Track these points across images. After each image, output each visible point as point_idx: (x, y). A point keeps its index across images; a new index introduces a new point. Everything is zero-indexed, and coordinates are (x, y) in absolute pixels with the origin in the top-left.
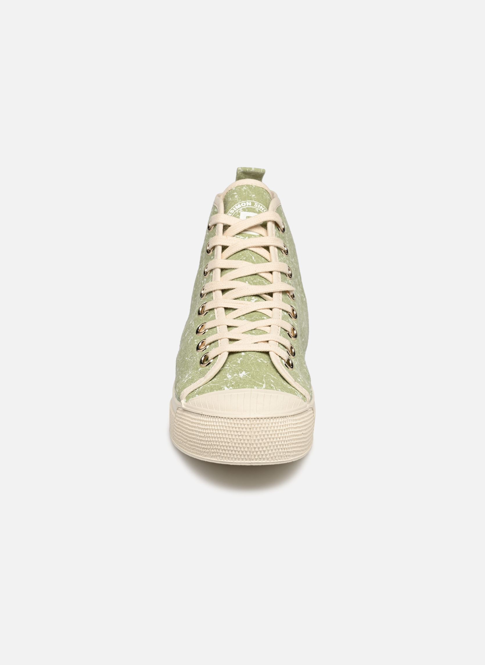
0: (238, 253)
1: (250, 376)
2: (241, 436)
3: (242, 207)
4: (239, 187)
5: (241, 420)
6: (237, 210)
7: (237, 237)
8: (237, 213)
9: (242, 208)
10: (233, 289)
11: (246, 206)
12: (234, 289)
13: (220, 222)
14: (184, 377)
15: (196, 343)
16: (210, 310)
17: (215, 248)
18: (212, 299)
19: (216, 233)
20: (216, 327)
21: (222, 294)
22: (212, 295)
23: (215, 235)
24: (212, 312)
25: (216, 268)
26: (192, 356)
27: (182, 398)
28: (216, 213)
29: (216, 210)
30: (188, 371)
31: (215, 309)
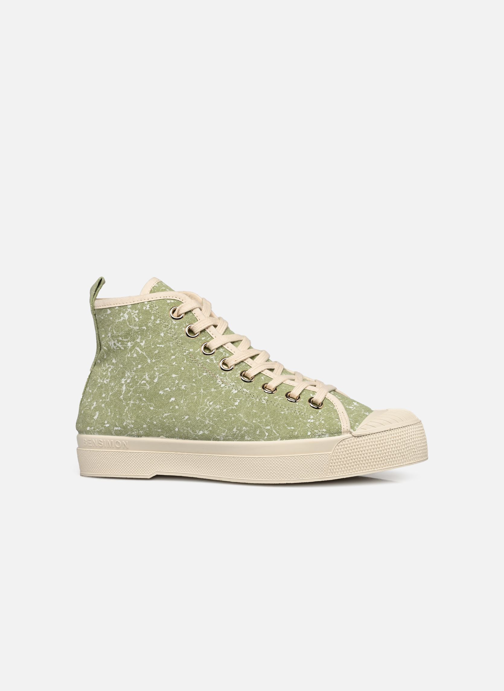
13: (195, 307)
14: (305, 424)
15: (280, 399)
16: (257, 374)
17: (207, 328)
18: (249, 367)
19: (196, 317)
20: (282, 383)
21: (253, 360)
22: (244, 364)
23: (196, 320)
24: (261, 375)
25: (224, 343)
26: (291, 408)
27: (348, 430)
28: (180, 302)
29: (172, 301)
30: (301, 419)
31: (262, 372)
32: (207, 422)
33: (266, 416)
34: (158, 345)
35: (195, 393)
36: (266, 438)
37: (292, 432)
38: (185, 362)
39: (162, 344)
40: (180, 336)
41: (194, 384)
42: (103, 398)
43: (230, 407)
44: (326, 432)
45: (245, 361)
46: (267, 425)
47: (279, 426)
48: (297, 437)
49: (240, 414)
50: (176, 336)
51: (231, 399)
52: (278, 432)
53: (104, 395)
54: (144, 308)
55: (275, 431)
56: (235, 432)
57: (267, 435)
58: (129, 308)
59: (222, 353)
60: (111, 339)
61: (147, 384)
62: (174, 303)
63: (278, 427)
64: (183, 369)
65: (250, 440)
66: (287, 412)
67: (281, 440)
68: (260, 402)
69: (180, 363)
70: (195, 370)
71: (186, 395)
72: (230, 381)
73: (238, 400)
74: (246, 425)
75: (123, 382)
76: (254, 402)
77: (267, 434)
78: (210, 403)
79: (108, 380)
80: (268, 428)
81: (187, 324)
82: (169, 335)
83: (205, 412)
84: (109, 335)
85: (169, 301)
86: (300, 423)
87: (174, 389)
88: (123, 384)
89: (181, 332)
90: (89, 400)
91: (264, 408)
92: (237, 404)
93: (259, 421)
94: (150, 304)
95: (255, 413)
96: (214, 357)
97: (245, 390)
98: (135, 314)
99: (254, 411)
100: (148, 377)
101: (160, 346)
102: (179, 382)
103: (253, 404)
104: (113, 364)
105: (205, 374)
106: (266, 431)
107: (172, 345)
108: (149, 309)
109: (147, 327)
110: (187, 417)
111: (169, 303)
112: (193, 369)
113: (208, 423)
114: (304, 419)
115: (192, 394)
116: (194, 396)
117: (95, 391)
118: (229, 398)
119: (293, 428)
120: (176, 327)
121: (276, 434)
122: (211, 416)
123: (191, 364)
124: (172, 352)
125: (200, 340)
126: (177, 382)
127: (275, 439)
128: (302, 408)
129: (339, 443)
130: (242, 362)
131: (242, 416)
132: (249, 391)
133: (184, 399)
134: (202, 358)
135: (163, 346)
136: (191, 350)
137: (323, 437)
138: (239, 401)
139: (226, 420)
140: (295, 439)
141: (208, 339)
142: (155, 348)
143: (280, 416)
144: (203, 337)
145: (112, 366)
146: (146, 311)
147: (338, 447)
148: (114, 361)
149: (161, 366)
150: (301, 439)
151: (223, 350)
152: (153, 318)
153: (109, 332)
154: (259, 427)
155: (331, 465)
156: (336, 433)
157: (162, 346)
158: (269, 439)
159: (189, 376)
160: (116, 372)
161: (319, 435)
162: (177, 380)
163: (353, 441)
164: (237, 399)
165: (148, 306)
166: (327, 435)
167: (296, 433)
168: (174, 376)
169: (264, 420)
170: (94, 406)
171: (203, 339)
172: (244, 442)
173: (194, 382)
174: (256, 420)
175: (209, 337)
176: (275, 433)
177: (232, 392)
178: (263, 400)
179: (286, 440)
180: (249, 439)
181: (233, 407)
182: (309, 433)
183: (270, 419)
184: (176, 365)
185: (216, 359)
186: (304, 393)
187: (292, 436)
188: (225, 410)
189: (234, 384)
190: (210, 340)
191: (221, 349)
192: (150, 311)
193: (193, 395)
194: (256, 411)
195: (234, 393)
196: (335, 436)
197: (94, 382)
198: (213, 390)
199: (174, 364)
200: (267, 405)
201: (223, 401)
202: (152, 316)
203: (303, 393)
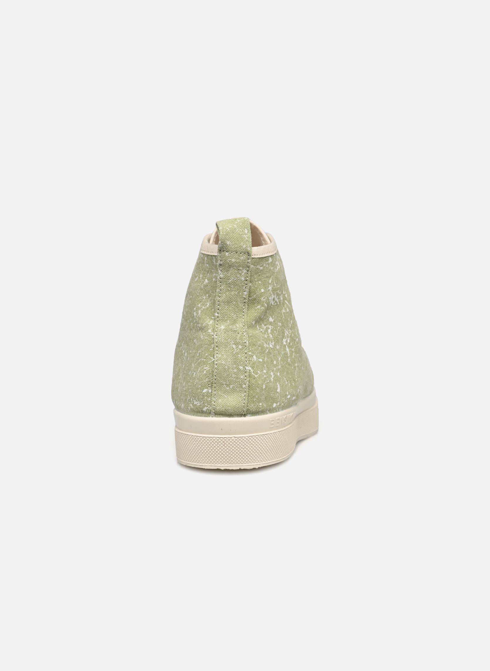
42: (275, 366)
53: (275, 363)
60: (272, 293)
75: (285, 343)
79: (273, 343)
84: (270, 288)
88: (285, 346)
90: (265, 371)
104: (271, 323)
117: (266, 359)
145: (270, 327)
148: (271, 320)
153: (270, 285)
160: (276, 332)
170: (273, 377)
197: (260, 348)
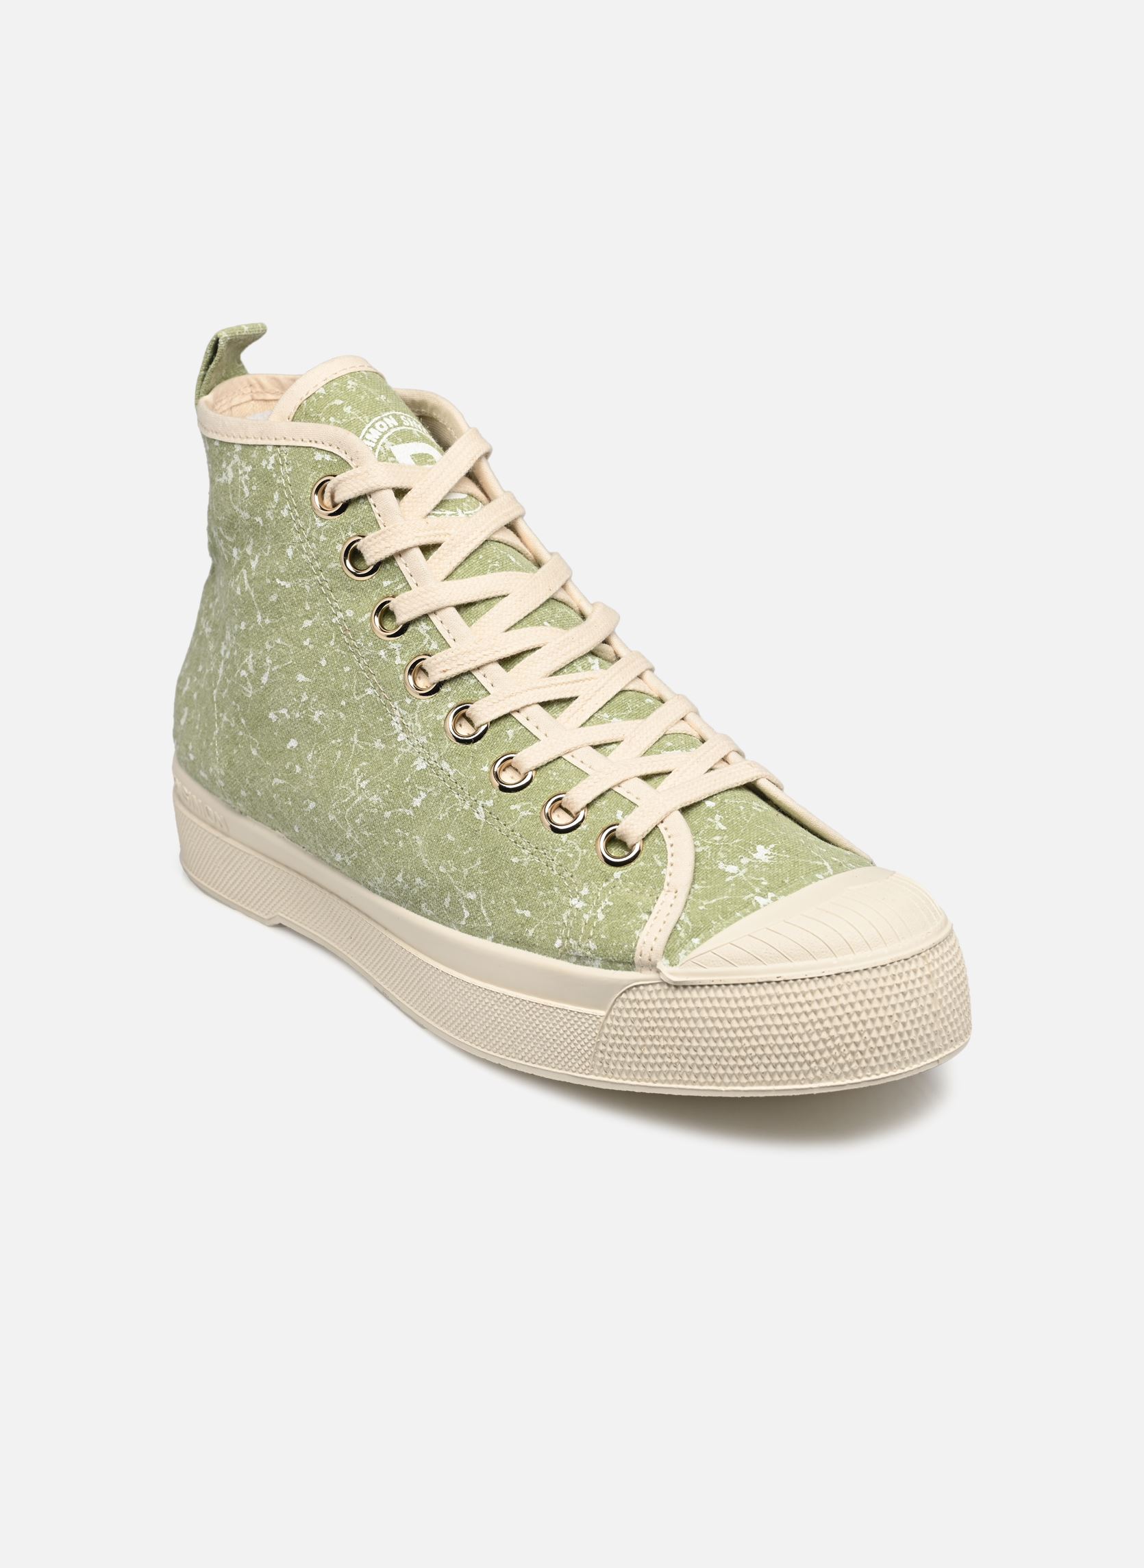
0: (475, 557)
1: (783, 852)
2: (914, 1001)
3: (384, 433)
4: (335, 384)
5: (906, 962)
6: (377, 443)
7: (436, 515)
8: (383, 451)
9: (387, 435)
10: (534, 650)
11: (390, 428)
12: (539, 648)
13: (383, 485)
14: (562, 908)
15: (524, 813)
16: (500, 719)
17: (400, 556)
18: (483, 692)
19: (377, 516)
20: (559, 758)
21: (507, 670)
22: (472, 681)
23: (375, 525)
24: (508, 722)
25: (434, 607)
26: (543, 849)
27: (653, 960)
28: (345, 465)
29: (328, 457)
30: (556, 889)
31: (514, 715)
32: (349, 835)
33: (473, 861)
34: (278, 581)
35: (339, 741)
36: (463, 923)
37: (523, 925)
38: (332, 643)
39: (288, 580)
40: (329, 566)
41: (342, 715)
43: (400, 810)
44: (594, 952)
45: (475, 674)
46: (469, 889)
47: (497, 899)
48: (529, 946)
49: (417, 837)
50: (318, 565)
51: (407, 784)
52: (491, 916)
54: (264, 463)
55: (484, 912)
56: (399, 885)
57: (466, 917)
58: (236, 453)
59: (422, 638)
61: (249, 683)
62: (330, 464)
63: (493, 902)
64: (323, 663)
65: (431, 918)
66: (526, 860)
67: (494, 940)
68: (470, 814)
69: (321, 646)
70: (350, 674)
71: (321, 741)
72: (420, 729)
73: (421, 793)
74: (423, 873)
76: (458, 809)
77: (467, 914)
78: (361, 781)
80: (471, 896)
81: (350, 533)
82: (304, 556)
83: (347, 805)
85: (319, 456)
86: (550, 902)
87: (297, 715)
89: (332, 556)
91: (475, 832)
92: (417, 802)
93: (453, 869)
94: (276, 454)
95: (451, 843)
96: (400, 645)
97: (445, 765)
98: (245, 473)
99: (449, 837)
100: (251, 663)
101: (283, 583)
102: (309, 700)
103: (453, 813)
105: (369, 691)
106: (466, 906)
107: (308, 588)
108: (273, 468)
109: (266, 521)
110: (312, 805)
111: (319, 461)
112: (347, 669)
113: (351, 838)
114: (563, 892)
115: (333, 742)
116: (338, 749)
118: (405, 781)
119: (528, 913)
120: (322, 538)
121: (487, 919)
122: (358, 821)
123: (343, 652)
124: (308, 608)
125: (378, 585)
126: (305, 698)
127: (483, 934)
128: (571, 856)
129: (625, 992)
130: (469, 673)
131: (420, 843)
132: (455, 770)
133: (315, 752)
134: (370, 644)
135: (288, 585)
136: (350, 613)
137: (588, 965)
138: (423, 795)
139: (386, 843)
140: (524, 949)
141: (399, 587)
142: (270, 586)
143: (507, 869)
144: (386, 578)
146: (267, 474)
147: (620, 1005)
149: (279, 641)
150: (537, 955)
151: (428, 628)
152: (276, 496)
154: (450, 888)
155: (602, 1047)
156: (620, 962)
157: (287, 587)
158: (470, 931)
159: (335, 690)
161: (579, 958)
162: (305, 694)
163: (663, 996)
164: (420, 788)
165: (272, 460)
166: (598, 963)
167: (531, 932)
168: (301, 678)
169: (466, 871)
171: (386, 583)
172: (419, 917)
173: (342, 709)
174: (447, 867)
175: (400, 582)
176: (484, 918)
177: (414, 764)
178: (480, 809)
179: (504, 944)
180: (430, 912)
181: (406, 810)
182: (558, 943)
183: (480, 872)
184: (311, 647)
185: (402, 652)
186: (604, 803)
187: (519, 939)
188: (388, 814)
189: (424, 740)
190: (402, 590)
191: (423, 624)
192: (274, 475)
193: (334, 746)
194: (454, 839)
195: (418, 769)
196: (618, 969)
198: (378, 744)
199: (306, 643)
200: (486, 824)
201: (388, 786)
202: (276, 493)
203: (598, 804)
